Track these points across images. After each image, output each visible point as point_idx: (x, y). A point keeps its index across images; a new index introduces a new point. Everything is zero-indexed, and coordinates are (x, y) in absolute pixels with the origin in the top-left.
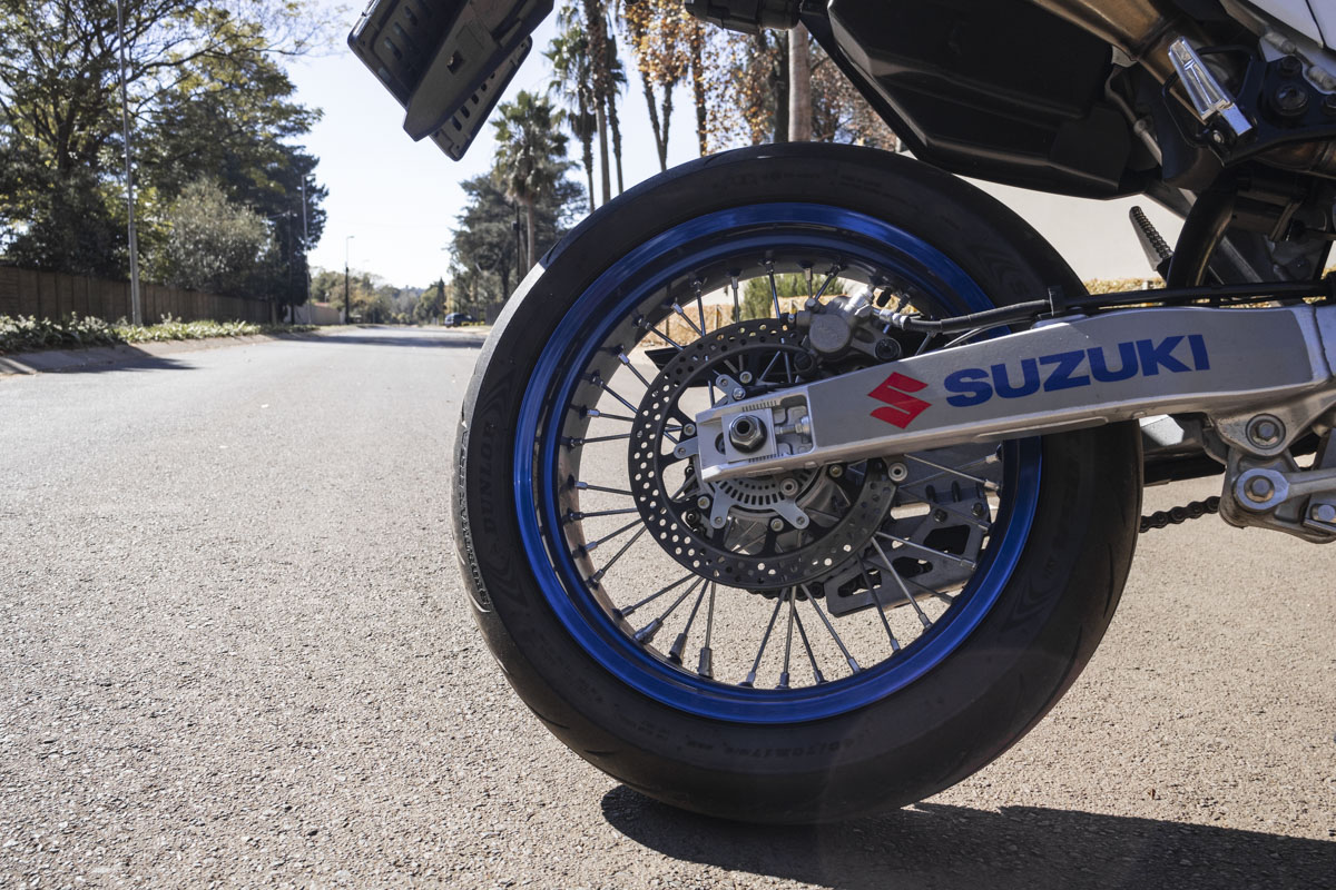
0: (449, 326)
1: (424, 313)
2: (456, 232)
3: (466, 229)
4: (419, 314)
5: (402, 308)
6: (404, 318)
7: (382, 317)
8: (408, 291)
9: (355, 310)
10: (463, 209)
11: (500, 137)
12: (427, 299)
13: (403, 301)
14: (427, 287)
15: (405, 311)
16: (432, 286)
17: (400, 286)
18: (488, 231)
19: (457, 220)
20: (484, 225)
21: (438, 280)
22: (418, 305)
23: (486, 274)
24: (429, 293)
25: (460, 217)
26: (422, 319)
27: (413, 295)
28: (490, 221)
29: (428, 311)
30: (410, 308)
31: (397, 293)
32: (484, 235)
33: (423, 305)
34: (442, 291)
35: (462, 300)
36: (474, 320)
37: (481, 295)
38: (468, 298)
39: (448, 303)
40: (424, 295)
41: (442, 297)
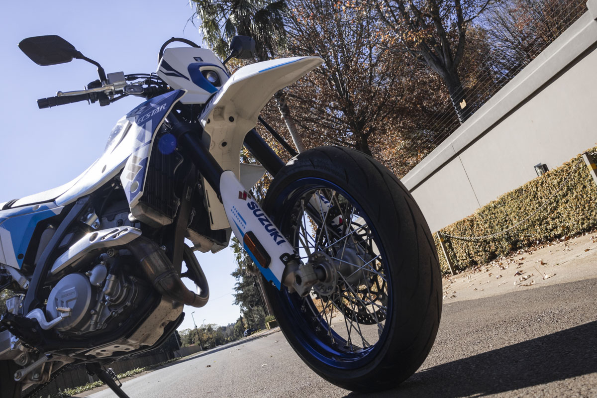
0: (246, 336)
2: (235, 295)
3: (241, 292)
4: (236, 335)
5: (228, 334)
6: (230, 339)
7: (221, 342)
8: (229, 326)
9: (207, 343)
10: (235, 285)
11: (236, 251)
12: (237, 327)
13: (228, 332)
14: (236, 322)
15: (230, 336)
16: (238, 321)
17: (226, 325)
18: (249, 290)
19: (235, 290)
20: (247, 288)
21: (239, 317)
23: (255, 308)
24: (237, 324)
25: (235, 288)
26: (238, 336)
27: (232, 327)
28: (249, 286)
29: (239, 332)
30: (232, 334)
31: (224, 329)
32: (248, 292)
33: (236, 330)
34: (242, 322)
35: (250, 323)
36: (256, 330)
37: (257, 317)
38: (253, 321)
39: (246, 326)
40: (235, 326)
41: (243, 324)
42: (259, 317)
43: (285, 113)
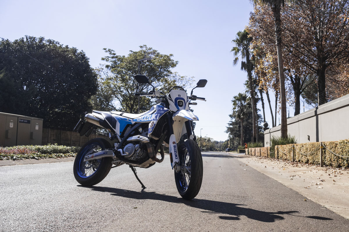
0: (227, 152)
1: (224, 148)
2: (228, 128)
3: (231, 126)
4: (222, 148)
5: (218, 147)
6: (219, 149)
7: (213, 149)
8: (221, 142)
9: (205, 147)
10: (229, 122)
11: (234, 104)
12: (224, 144)
13: (219, 145)
14: (225, 141)
15: (219, 148)
16: (226, 141)
17: (219, 141)
18: (236, 127)
19: (228, 125)
20: (235, 126)
21: (227, 139)
22: (222, 146)
23: (237, 138)
24: (225, 143)
25: (229, 124)
26: (223, 150)
27: (221, 143)
28: (237, 125)
29: (225, 148)
30: (220, 147)
31: (217, 143)
32: (235, 128)
34: (228, 142)
35: (232, 145)
36: (233, 150)
37: (236, 143)
38: (233, 144)
39: (229, 146)
40: (224, 143)
41: (228, 144)
42: (237, 143)
43: (278, 42)
